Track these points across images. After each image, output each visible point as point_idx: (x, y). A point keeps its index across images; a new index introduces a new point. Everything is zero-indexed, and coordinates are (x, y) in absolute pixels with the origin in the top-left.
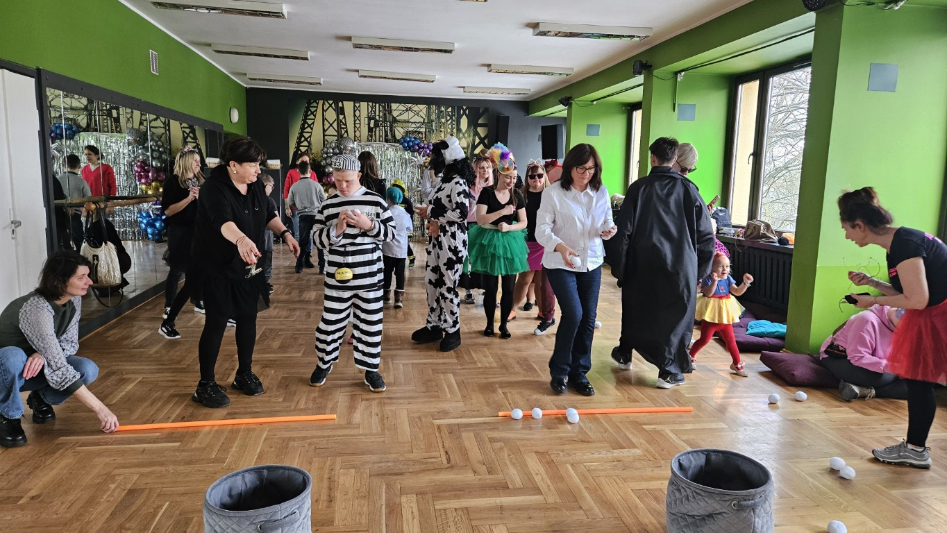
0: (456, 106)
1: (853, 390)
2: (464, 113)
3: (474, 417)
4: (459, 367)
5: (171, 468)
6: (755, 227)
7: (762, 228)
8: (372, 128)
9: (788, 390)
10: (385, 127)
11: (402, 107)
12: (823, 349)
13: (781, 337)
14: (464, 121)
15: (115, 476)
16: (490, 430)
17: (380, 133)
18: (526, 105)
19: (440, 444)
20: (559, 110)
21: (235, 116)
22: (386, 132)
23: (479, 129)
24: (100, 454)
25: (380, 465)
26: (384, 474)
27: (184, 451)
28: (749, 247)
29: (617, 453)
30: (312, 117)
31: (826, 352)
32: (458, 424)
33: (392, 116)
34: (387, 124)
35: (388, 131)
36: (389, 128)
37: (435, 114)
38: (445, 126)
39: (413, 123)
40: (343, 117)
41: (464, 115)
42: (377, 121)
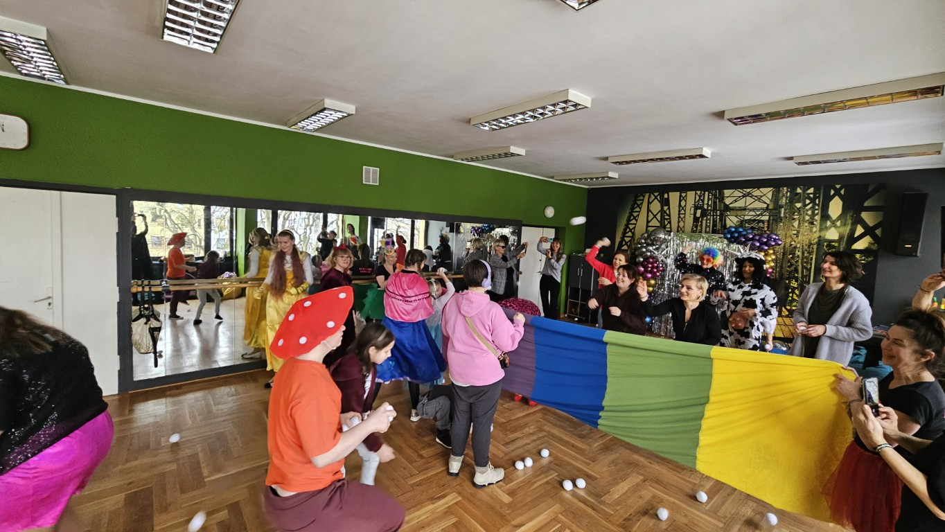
2: (838, 193)
8: (699, 218)
10: (713, 216)
11: (737, 193)
14: (836, 207)
17: (707, 223)
21: (549, 213)
22: (714, 221)
23: (864, 215)
30: (638, 209)
33: (725, 203)
34: (716, 213)
35: (717, 220)
36: (718, 217)
37: (787, 198)
38: (802, 212)
39: (751, 210)
40: (667, 207)
41: (837, 198)
42: (705, 210)
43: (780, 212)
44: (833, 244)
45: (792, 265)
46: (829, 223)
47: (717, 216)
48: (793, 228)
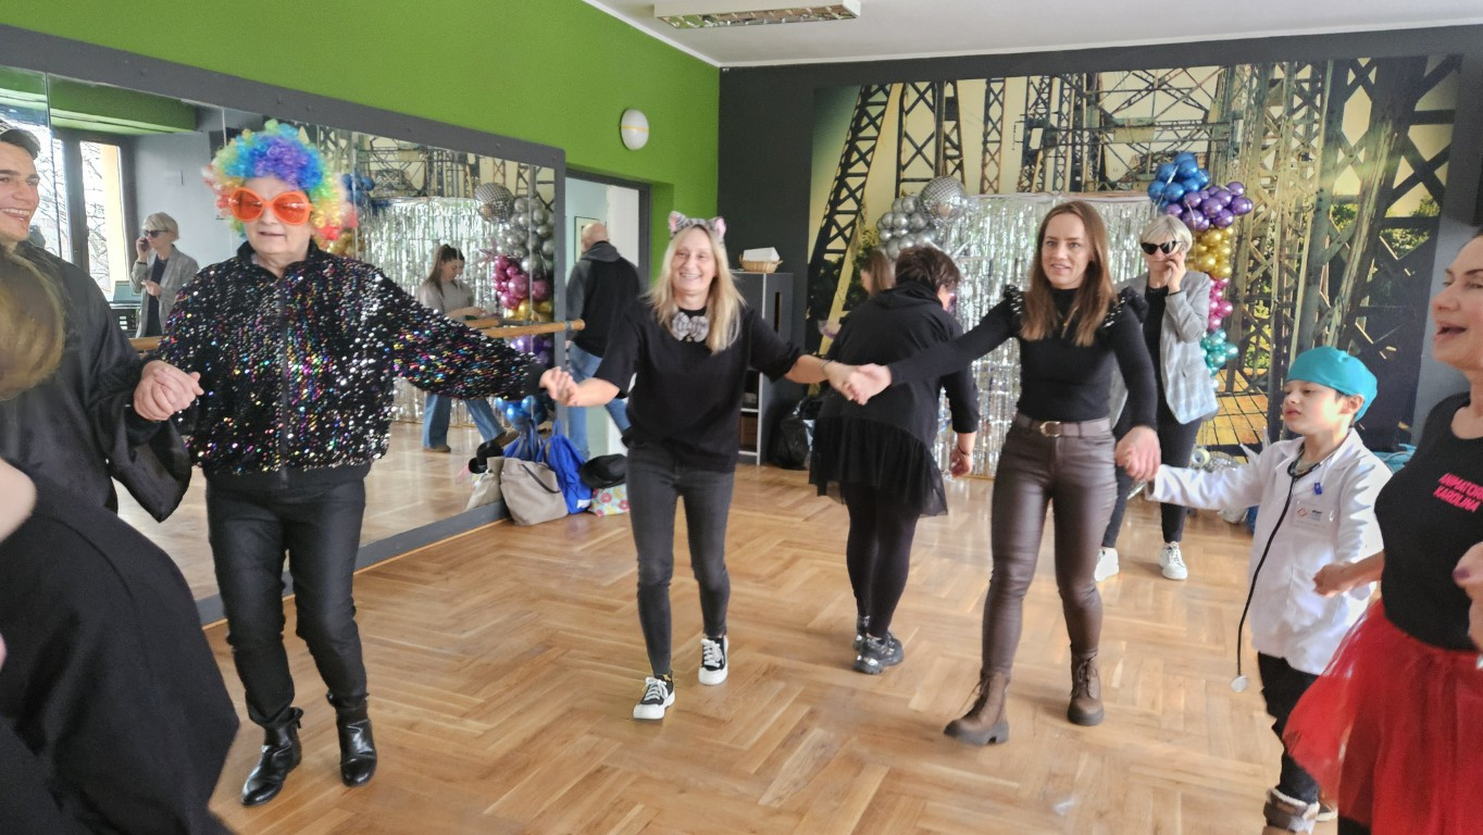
0: (1333, 58)
2: (1362, 79)
8: (1037, 152)
10: (1074, 145)
11: (1134, 81)
14: (1357, 112)
17: (1056, 164)
21: (636, 131)
22: (1075, 160)
23: (1418, 133)
30: (870, 131)
33: (1102, 110)
34: (1081, 136)
35: (1081, 157)
36: (1086, 148)
37: (1250, 93)
38: (1283, 128)
39: (1165, 127)
40: (954, 123)
41: (1360, 91)
42: (1053, 129)
43: (1233, 131)
44: (1349, 206)
45: (1257, 264)
46: (1341, 156)
47: (1082, 144)
48: (1262, 171)
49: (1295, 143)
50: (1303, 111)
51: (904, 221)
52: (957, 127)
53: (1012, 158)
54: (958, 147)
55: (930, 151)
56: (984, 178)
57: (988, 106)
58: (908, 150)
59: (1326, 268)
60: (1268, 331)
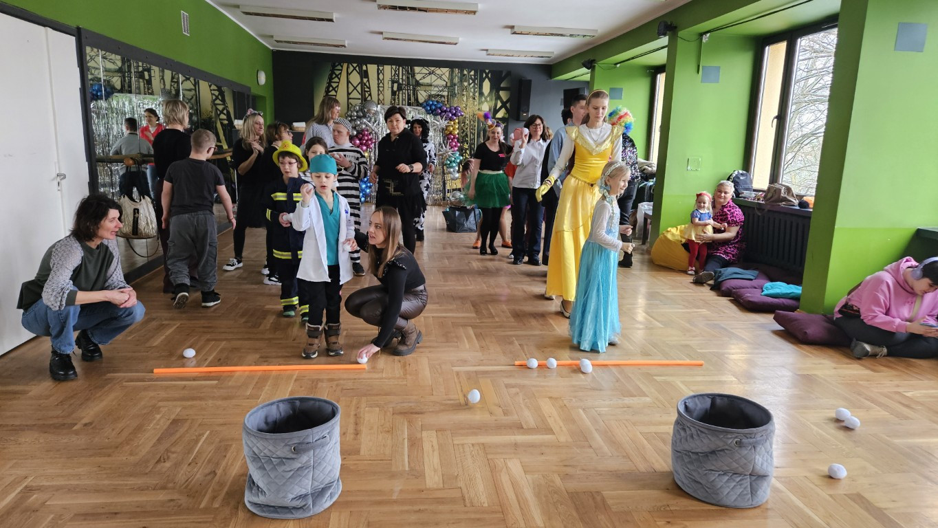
0: (479, 70)
1: (864, 348)
2: (487, 76)
3: (492, 365)
4: (478, 321)
5: (210, 402)
6: (775, 191)
7: (783, 191)
9: (800, 348)
11: (425, 71)
12: (837, 309)
13: (796, 298)
14: (487, 85)
15: (160, 407)
16: (507, 377)
17: (403, 96)
18: (549, 69)
19: (459, 389)
20: (582, 74)
21: (262, 78)
22: (409, 95)
23: (502, 93)
24: (146, 389)
25: (403, 405)
26: (406, 413)
27: (221, 388)
28: (769, 211)
29: (628, 401)
30: (336, 80)
31: (840, 312)
32: (476, 372)
33: (416, 79)
34: (410, 87)
36: (412, 91)
37: (458, 77)
38: (468, 89)
39: (435, 86)
40: (366, 79)
41: (487, 79)
42: (400, 84)
43: (454, 89)
46: (483, 99)
47: (410, 90)
48: (463, 102)
49: (471, 94)
50: (473, 84)
51: (355, 114)
52: (368, 81)
53: (388, 93)
54: (369, 88)
55: (359, 88)
56: (379, 99)
57: (378, 74)
58: (351, 88)
59: (482, 133)
60: (468, 152)
